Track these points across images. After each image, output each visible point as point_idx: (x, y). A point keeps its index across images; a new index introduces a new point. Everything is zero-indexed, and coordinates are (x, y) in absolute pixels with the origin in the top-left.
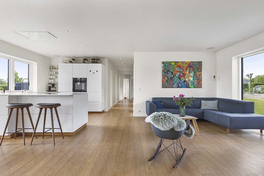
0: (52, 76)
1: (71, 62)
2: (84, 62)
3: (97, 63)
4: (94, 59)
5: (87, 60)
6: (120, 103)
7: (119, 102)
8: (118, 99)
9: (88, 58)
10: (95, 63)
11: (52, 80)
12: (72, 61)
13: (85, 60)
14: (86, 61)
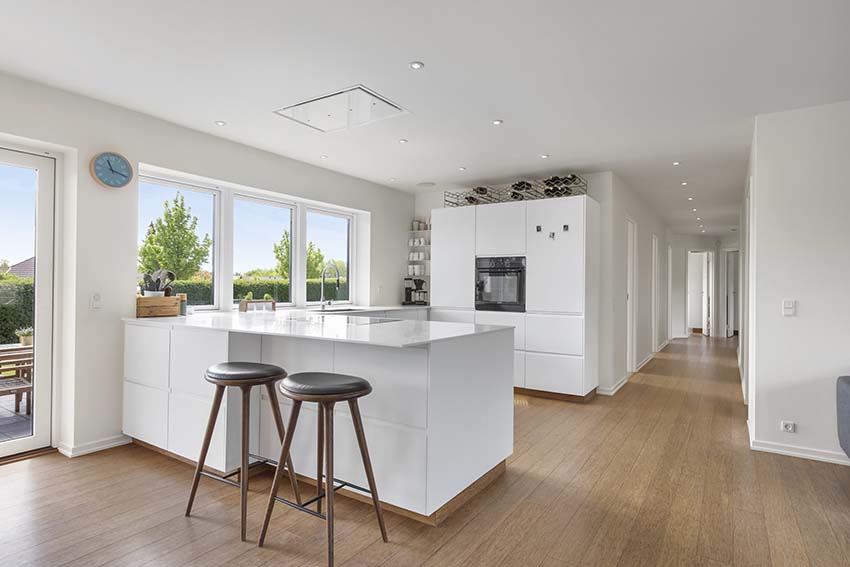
0: (416, 254)
1: (471, 200)
2: (515, 196)
3: (568, 192)
4: (555, 180)
5: (530, 185)
6: (671, 356)
7: (665, 350)
8: (663, 334)
9: (530, 177)
10: (559, 195)
11: (416, 267)
12: (475, 195)
13: (521, 189)
14: (523, 192)
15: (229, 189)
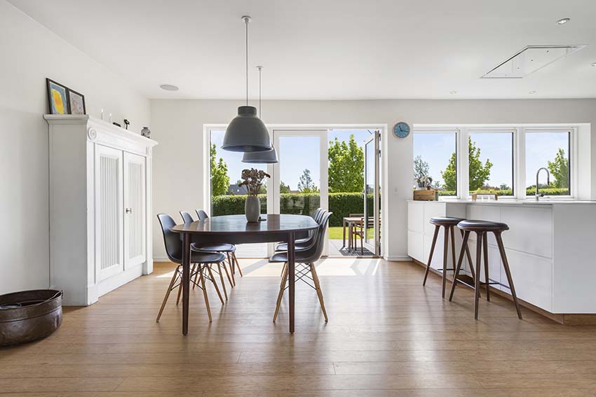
15: (465, 128)
